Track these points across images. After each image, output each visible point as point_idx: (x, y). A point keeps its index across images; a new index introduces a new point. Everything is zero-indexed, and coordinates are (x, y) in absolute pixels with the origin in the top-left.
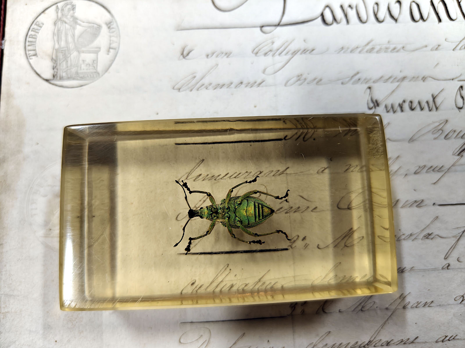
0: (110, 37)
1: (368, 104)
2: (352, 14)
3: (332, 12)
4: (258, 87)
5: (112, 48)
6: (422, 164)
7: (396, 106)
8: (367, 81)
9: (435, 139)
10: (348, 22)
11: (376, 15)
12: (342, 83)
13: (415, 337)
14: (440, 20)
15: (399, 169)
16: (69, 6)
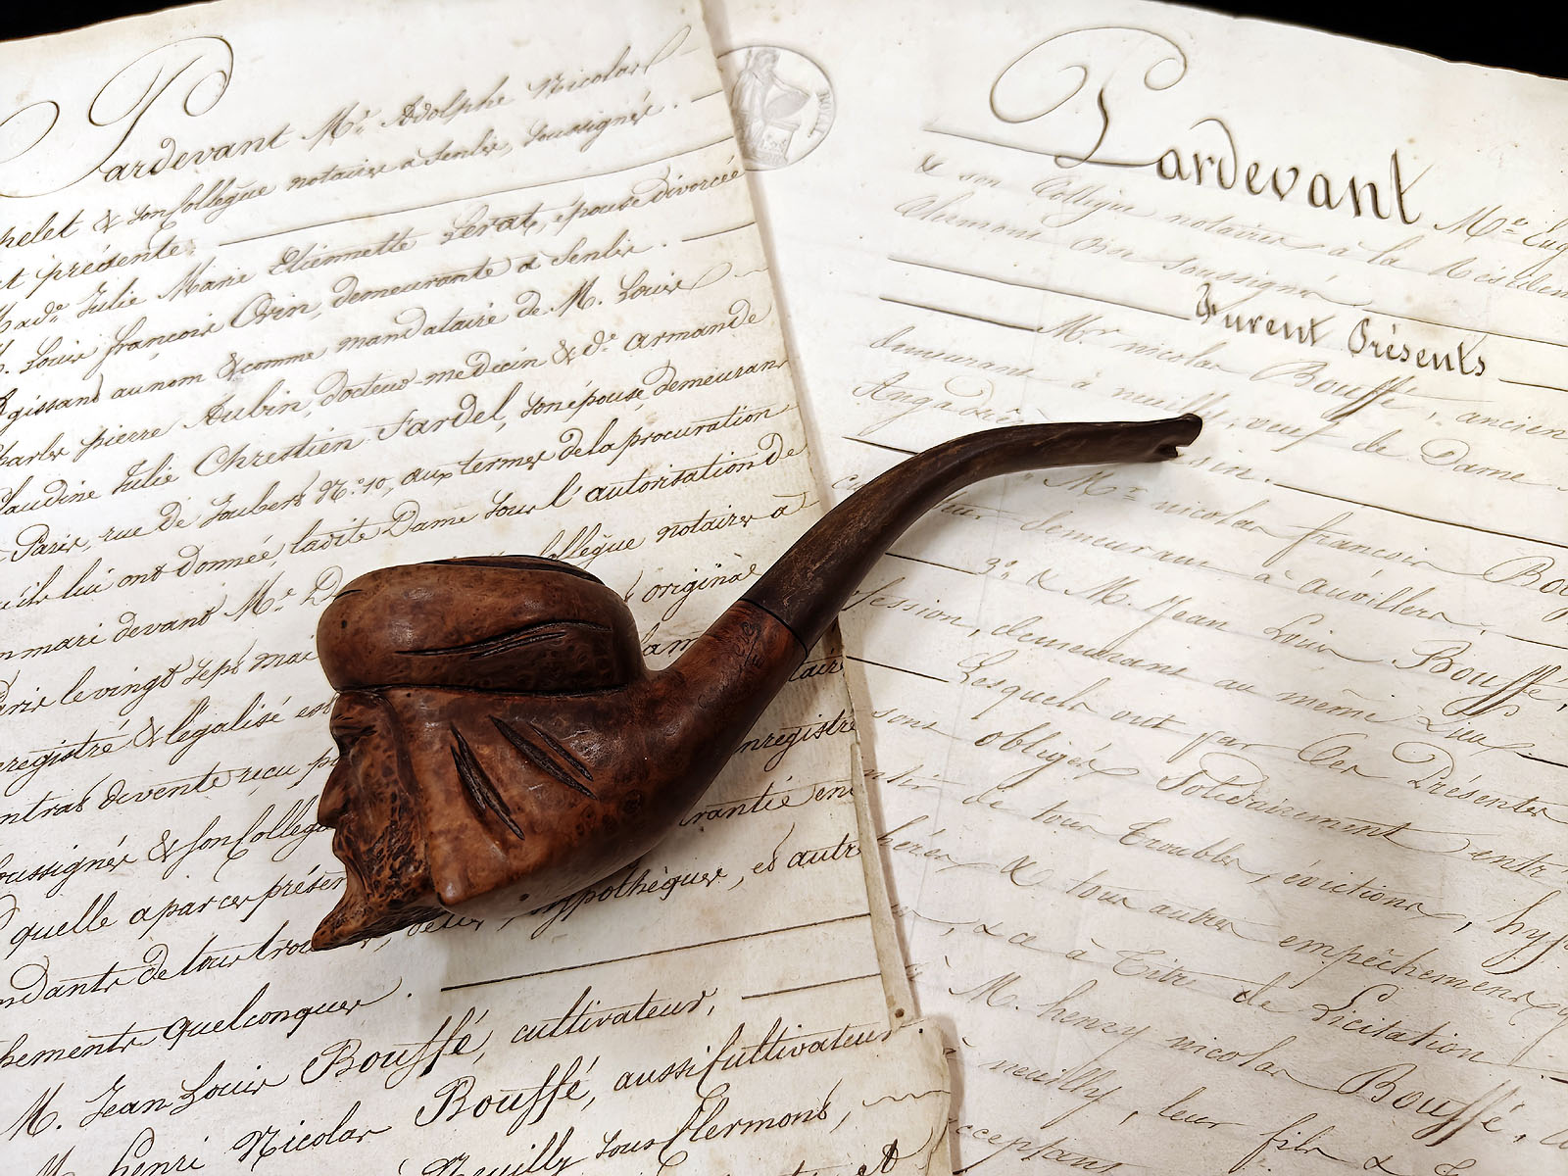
0: (820, 114)
1: (1198, 307)
2: (1210, 171)
3: (1178, 161)
4: (1030, 241)
5: (818, 130)
6: (1264, 416)
7: (1245, 321)
8: (1206, 273)
9: (1295, 386)
10: (1200, 181)
11: (1249, 182)
12: (1164, 267)
13: (1179, 669)
14: (1358, 212)
15: (1221, 414)
16: (768, 56)
